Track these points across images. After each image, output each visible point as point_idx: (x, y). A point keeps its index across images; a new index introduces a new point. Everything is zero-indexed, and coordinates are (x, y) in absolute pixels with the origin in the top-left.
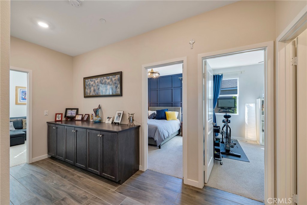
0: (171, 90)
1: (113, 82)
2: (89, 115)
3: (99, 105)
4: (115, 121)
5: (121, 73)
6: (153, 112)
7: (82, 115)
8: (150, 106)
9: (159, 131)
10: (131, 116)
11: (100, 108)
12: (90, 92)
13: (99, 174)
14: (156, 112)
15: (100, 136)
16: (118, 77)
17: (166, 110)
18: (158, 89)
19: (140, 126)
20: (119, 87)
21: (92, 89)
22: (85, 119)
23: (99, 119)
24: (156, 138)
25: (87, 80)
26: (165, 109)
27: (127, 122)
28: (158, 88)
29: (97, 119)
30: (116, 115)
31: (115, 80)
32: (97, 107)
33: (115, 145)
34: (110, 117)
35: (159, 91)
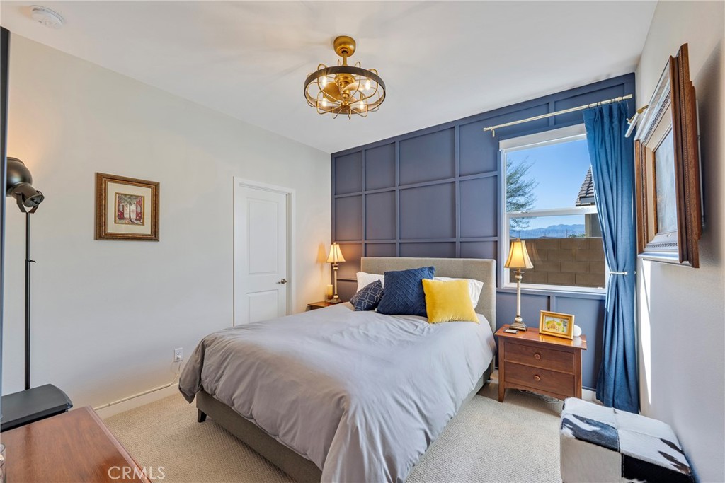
0: (448, 187)
6: (374, 278)
8: (366, 256)
14: (382, 278)
17: (427, 272)
18: (397, 188)
26: (422, 270)
28: (397, 183)
35: (397, 192)
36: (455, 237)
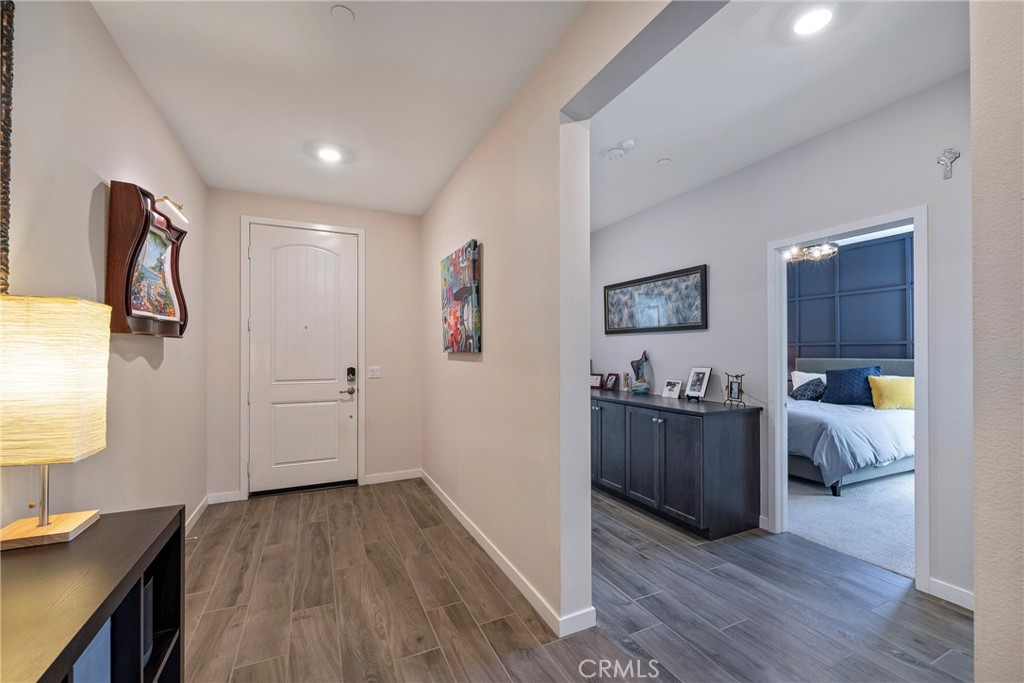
1: (680, 293)
2: (617, 376)
3: (645, 353)
4: (689, 392)
5: (703, 270)
6: (815, 376)
7: (602, 376)
8: (800, 357)
9: (832, 438)
10: (735, 380)
11: (646, 359)
12: (621, 320)
13: (656, 506)
14: (823, 377)
15: (660, 421)
16: (696, 278)
17: (873, 370)
18: (837, 295)
19: (762, 409)
20: (699, 306)
21: (626, 312)
22: (610, 384)
23: (645, 385)
24: (822, 458)
25: (612, 293)
26: (868, 369)
27: (722, 397)
28: (837, 291)
29: (641, 386)
30: (692, 378)
31: (687, 288)
32: (638, 357)
33: (697, 445)
34: (673, 381)
35: (837, 299)
36: (906, 340)
